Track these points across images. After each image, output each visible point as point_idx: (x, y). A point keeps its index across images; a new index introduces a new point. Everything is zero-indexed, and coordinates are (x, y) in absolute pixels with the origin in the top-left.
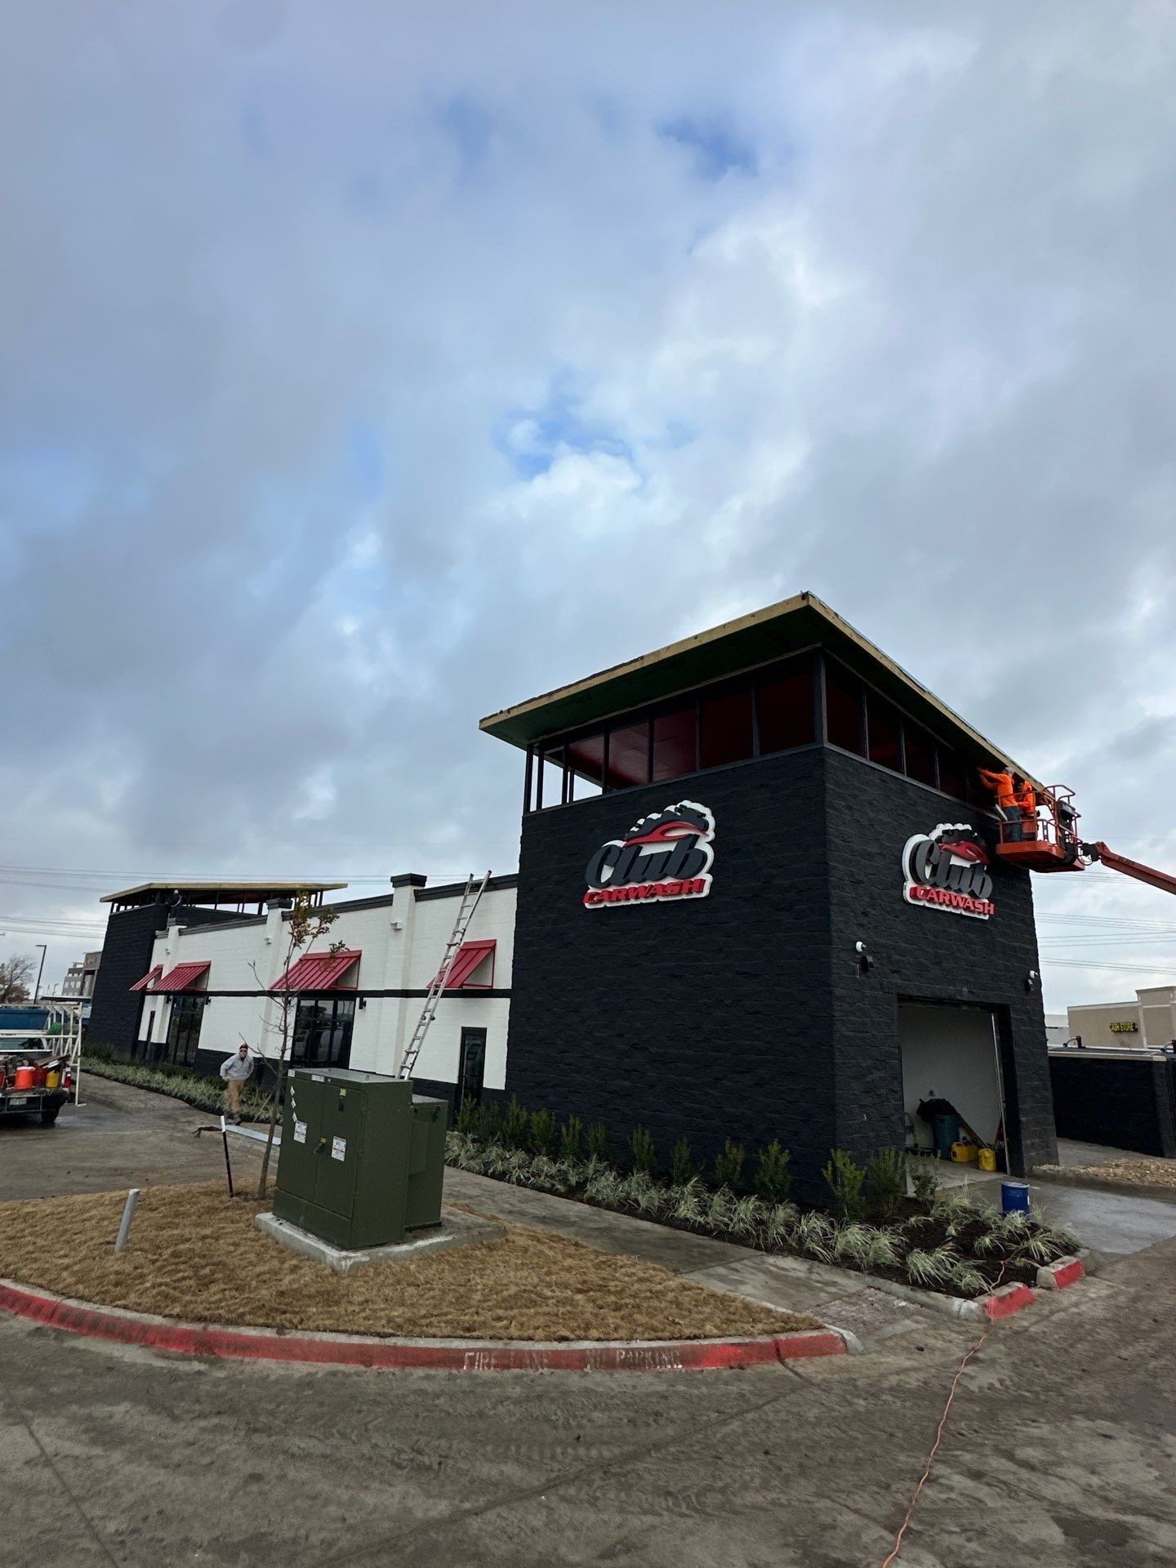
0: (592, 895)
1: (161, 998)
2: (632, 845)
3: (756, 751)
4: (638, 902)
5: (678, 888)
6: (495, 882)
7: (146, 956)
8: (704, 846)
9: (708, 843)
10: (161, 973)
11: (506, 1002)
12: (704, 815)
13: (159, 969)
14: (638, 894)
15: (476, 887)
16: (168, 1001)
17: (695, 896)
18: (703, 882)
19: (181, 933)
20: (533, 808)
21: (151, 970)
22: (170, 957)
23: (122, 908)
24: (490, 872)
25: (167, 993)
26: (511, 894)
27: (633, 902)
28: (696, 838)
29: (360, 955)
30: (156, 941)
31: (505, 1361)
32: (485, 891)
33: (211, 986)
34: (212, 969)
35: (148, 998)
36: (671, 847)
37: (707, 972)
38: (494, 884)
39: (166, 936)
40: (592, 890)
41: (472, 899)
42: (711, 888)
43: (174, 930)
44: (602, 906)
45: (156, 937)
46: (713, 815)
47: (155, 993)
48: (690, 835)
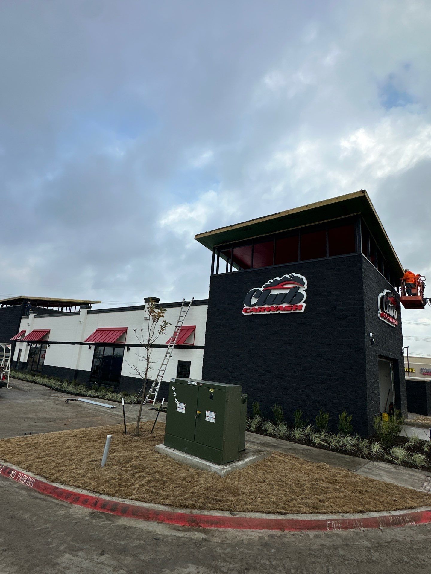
0: (247, 309)
1: (25, 344)
2: (266, 290)
3: (328, 255)
4: (269, 313)
5: (291, 308)
6: (195, 302)
7: (17, 326)
8: (302, 291)
9: (304, 290)
10: (25, 333)
11: (202, 351)
12: (303, 279)
13: (24, 332)
14: (269, 309)
15: (187, 304)
16: (28, 345)
17: (297, 311)
18: (302, 306)
19: (35, 317)
20: (215, 273)
21: (20, 332)
22: (30, 327)
23: (5, 306)
24: (193, 298)
25: (28, 342)
26: (205, 308)
27: (266, 313)
28: (299, 288)
29: (127, 329)
30: (22, 320)
31: (345, 525)
32: (191, 305)
33: (51, 339)
34: (51, 333)
35: (17, 343)
36: (287, 291)
37: (303, 342)
38: (196, 303)
39: (28, 318)
40: (246, 307)
41: (185, 308)
42: (305, 309)
43: (31, 316)
44: (251, 314)
45: (22, 318)
46: (306, 279)
47: (21, 341)
48: (296, 287)
